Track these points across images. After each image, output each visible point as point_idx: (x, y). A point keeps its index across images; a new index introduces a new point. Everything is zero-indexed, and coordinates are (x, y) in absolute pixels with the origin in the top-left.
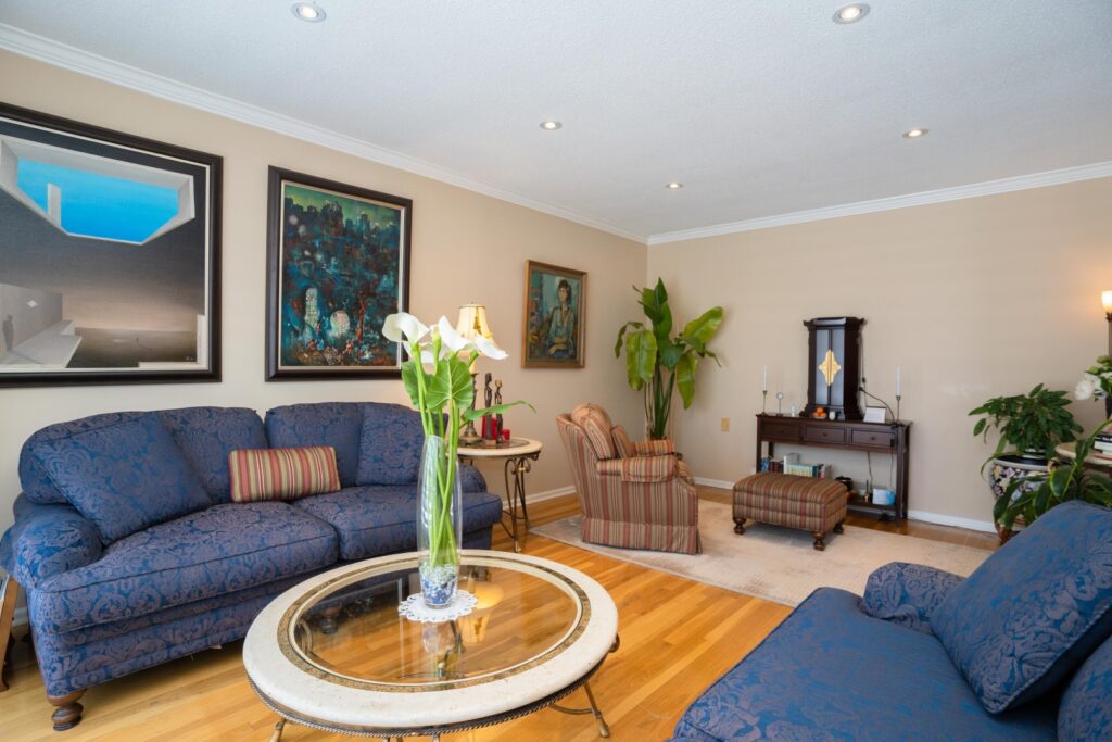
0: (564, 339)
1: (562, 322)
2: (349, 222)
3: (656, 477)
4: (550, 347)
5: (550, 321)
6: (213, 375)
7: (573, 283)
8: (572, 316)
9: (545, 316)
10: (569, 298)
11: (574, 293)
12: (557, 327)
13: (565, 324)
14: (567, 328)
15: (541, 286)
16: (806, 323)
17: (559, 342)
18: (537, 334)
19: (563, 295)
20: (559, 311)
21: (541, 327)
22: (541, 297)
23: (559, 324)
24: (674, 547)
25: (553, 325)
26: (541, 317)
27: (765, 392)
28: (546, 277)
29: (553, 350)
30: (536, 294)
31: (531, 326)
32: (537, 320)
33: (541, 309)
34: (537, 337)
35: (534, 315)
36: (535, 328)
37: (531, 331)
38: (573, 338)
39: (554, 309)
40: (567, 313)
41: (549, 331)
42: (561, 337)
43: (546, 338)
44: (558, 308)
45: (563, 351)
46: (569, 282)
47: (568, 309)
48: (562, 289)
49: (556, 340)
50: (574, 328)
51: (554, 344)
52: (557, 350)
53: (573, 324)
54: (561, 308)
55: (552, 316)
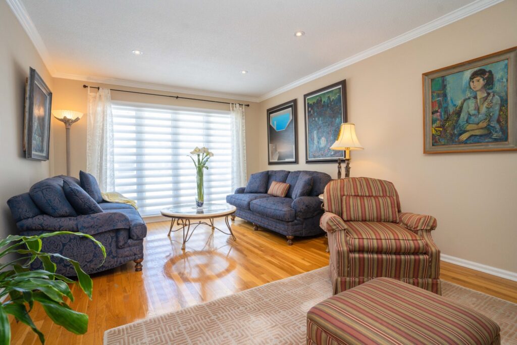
0: (482, 125)
1: (478, 109)
2: (324, 102)
4: (461, 134)
5: (458, 113)
6: (296, 162)
7: (496, 68)
8: (497, 99)
9: (451, 109)
10: (489, 84)
11: (497, 75)
12: (470, 115)
14: (488, 114)
15: (444, 87)
17: (473, 129)
18: (443, 126)
19: (479, 83)
20: (472, 103)
21: (447, 120)
22: (445, 95)
23: (472, 112)
25: (464, 115)
26: (446, 111)
29: (464, 137)
30: (438, 96)
31: (434, 121)
32: (441, 116)
33: (444, 105)
34: (441, 129)
35: (437, 112)
36: (438, 122)
37: (434, 126)
38: (499, 121)
39: (465, 101)
40: (485, 99)
41: (457, 121)
42: (478, 124)
43: (454, 128)
44: (469, 98)
45: (481, 136)
46: (487, 68)
47: (489, 94)
48: (475, 80)
49: (468, 127)
50: (501, 110)
51: (465, 132)
52: (472, 136)
53: (497, 108)
54: (475, 97)
55: (461, 108)
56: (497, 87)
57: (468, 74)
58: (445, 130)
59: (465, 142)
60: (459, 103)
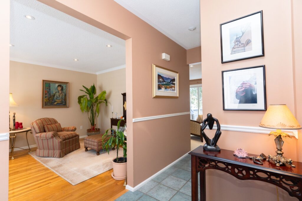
0: (60, 100)
1: (59, 96)
3: (48, 137)
4: (54, 102)
5: (54, 96)
7: (64, 86)
8: (64, 94)
9: (52, 94)
10: (62, 89)
11: (64, 88)
12: (57, 97)
13: (61, 96)
14: (62, 97)
15: (50, 87)
16: (122, 94)
17: (58, 101)
18: (49, 99)
19: (60, 88)
20: (58, 93)
21: (50, 97)
22: (50, 89)
23: (58, 96)
24: (55, 156)
25: (55, 97)
26: (50, 95)
27: (113, 113)
28: (52, 85)
29: (55, 103)
30: (48, 89)
31: (46, 97)
32: (48, 95)
33: (50, 93)
34: (48, 100)
35: (47, 94)
36: (47, 98)
37: (46, 99)
38: (64, 100)
39: (56, 92)
40: (61, 93)
41: (53, 98)
42: (59, 100)
43: (52, 100)
44: (57, 92)
45: (60, 103)
46: (62, 85)
47: (62, 92)
48: (59, 87)
49: (57, 101)
50: (65, 97)
51: (56, 102)
52: (58, 103)
53: (64, 96)
54: (59, 92)
55: (55, 94)
56: (64, 91)
57: (57, 85)
58: (50, 101)
59: (56, 105)
60: (54, 93)
